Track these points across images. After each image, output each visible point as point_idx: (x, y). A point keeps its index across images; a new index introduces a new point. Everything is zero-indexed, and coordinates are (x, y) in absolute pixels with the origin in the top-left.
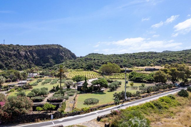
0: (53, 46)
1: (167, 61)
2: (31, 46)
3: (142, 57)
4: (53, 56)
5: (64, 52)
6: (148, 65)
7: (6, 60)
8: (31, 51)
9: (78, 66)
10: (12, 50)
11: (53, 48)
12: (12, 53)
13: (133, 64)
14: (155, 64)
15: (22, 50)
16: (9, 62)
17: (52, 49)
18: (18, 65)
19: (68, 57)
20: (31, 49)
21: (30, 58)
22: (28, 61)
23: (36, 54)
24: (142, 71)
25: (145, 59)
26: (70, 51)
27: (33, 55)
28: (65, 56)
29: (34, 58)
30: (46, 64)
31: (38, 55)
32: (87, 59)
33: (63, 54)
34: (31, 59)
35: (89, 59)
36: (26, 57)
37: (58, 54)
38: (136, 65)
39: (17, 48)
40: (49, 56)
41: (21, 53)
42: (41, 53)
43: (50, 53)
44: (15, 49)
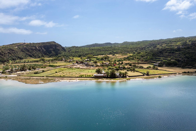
0: (52, 43)
1: (113, 53)
2: (39, 43)
7: (32, 53)
8: (41, 46)
9: (75, 55)
13: (98, 54)
22: (41, 53)
25: (105, 51)
26: (61, 46)
27: (42, 49)
31: (45, 48)
37: (56, 48)
39: (34, 45)
40: (51, 49)
41: (37, 48)
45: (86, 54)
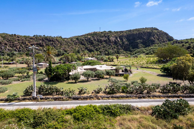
0: (144, 30)
2: (122, 32)
4: (143, 41)
7: (97, 46)
8: (121, 36)
10: (103, 36)
12: (102, 39)
15: (113, 36)
16: (99, 47)
17: (142, 33)
18: (106, 50)
21: (119, 44)
22: (117, 46)
23: (125, 40)
26: (167, 34)
27: (123, 41)
29: (123, 43)
31: (128, 40)
34: (120, 44)
36: (115, 43)
37: (149, 38)
39: (108, 34)
40: (138, 41)
41: (110, 39)
42: (131, 38)
43: (140, 37)
44: (106, 35)
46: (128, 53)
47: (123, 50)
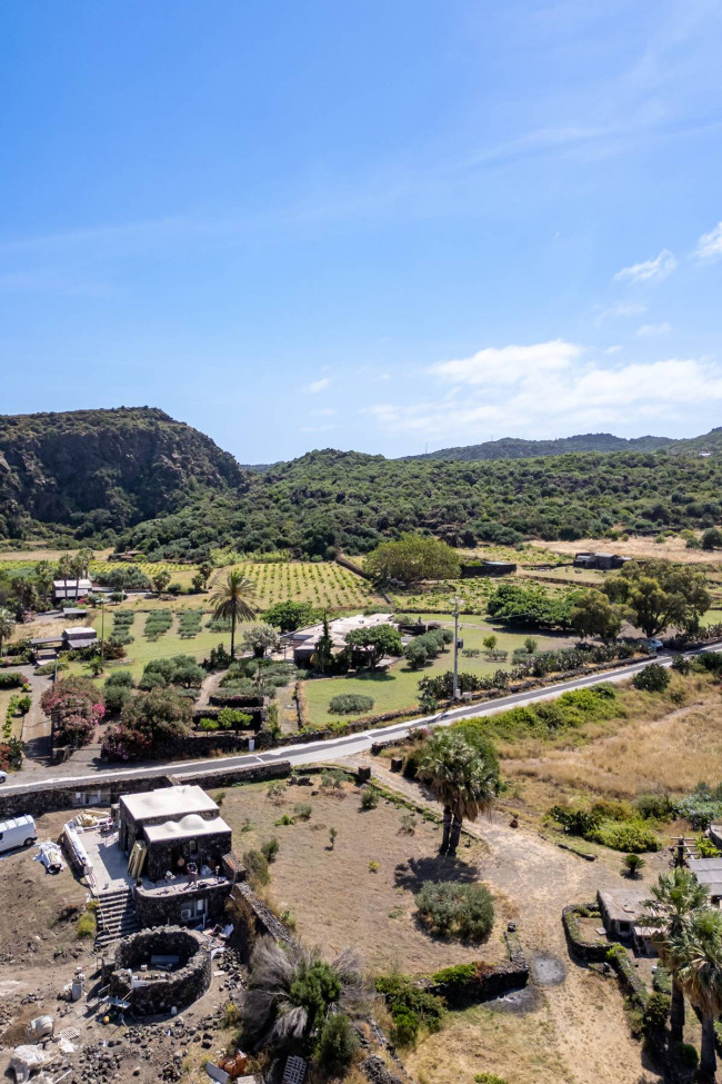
0: (122, 421)
1: (692, 513)
2: (12, 421)
3: (576, 482)
4: (123, 472)
5: (179, 448)
6: (598, 534)
8: (14, 444)
9: (265, 536)
11: (123, 431)
13: (524, 529)
14: (633, 528)
17: (118, 433)
19: (203, 473)
20: (14, 437)
21: (9, 483)
23: (37, 464)
24: (560, 565)
25: (593, 493)
26: (208, 443)
27: (24, 469)
28: (184, 467)
29: (28, 481)
30: (93, 513)
31: (50, 465)
32: (304, 491)
33: (174, 460)
34: (15, 488)
35: (312, 495)
37: (149, 461)
38: (539, 529)
40: (104, 472)
43: (109, 454)
45: (383, 525)
46: (61, 533)
47: (33, 518)
